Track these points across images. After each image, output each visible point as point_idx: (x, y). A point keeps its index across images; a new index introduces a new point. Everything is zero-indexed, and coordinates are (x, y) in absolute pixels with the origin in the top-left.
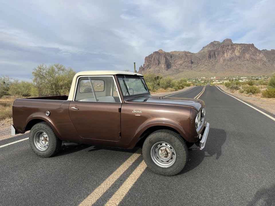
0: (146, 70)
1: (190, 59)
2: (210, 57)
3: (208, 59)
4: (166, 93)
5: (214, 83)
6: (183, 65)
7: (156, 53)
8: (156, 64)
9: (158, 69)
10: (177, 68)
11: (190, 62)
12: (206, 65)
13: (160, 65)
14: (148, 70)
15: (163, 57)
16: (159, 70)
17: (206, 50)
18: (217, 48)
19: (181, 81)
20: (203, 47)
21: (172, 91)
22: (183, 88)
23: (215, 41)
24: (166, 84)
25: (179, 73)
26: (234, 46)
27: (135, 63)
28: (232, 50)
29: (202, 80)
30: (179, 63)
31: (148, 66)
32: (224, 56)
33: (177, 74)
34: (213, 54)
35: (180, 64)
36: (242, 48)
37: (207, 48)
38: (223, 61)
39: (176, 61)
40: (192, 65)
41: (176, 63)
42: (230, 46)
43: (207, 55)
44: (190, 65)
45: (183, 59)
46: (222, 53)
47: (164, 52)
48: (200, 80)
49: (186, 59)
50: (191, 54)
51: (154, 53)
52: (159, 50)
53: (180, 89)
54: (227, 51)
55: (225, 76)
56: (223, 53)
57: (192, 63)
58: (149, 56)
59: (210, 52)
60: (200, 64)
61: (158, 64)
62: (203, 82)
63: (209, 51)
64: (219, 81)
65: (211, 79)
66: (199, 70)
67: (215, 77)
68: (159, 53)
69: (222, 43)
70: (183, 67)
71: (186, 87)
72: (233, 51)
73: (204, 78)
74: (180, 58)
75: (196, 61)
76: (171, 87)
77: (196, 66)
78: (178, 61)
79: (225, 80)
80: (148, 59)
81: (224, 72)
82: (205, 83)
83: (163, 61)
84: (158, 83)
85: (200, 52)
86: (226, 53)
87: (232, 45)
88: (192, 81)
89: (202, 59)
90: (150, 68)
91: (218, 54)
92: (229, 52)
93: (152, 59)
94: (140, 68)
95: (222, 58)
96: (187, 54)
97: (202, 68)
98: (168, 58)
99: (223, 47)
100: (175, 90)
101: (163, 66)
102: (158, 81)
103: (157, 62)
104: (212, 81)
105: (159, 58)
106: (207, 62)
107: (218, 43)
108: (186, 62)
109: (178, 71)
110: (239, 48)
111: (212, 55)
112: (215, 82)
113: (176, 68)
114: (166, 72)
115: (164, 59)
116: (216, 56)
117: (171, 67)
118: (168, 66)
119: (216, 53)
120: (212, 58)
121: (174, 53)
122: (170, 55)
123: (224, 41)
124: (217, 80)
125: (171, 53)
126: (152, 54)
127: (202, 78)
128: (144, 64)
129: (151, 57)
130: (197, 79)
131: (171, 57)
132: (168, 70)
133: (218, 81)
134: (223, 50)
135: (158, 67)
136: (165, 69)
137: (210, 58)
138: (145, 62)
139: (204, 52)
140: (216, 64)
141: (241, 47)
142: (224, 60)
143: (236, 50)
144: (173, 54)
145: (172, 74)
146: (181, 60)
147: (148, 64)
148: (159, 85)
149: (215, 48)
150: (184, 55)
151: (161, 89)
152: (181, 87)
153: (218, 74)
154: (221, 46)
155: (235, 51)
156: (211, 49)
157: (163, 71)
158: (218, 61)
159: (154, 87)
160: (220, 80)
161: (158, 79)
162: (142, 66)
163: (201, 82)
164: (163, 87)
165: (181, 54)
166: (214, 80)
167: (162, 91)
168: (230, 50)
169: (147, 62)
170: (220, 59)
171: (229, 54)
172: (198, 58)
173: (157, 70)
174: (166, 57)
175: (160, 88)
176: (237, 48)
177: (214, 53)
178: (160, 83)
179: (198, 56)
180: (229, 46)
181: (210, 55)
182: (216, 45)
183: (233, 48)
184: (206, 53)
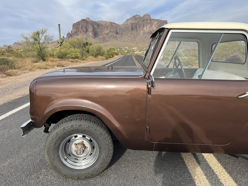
0: (74, 36)
1: (115, 30)
2: (132, 29)
3: (131, 30)
4: (97, 62)
5: (136, 53)
6: (109, 34)
7: (83, 20)
8: (84, 31)
9: (86, 36)
10: (104, 37)
11: (115, 32)
12: (129, 37)
13: (88, 33)
14: (76, 37)
15: (90, 25)
16: (87, 38)
17: (129, 23)
18: (138, 21)
19: (110, 50)
20: (127, 20)
21: (103, 60)
22: (113, 56)
23: (137, 15)
24: (96, 51)
25: (105, 42)
26: (152, 21)
27: (59, 25)
28: (150, 25)
29: (126, 49)
30: (106, 32)
31: (76, 32)
32: (144, 29)
33: (104, 43)
34: (135, 26)
35: (106, 34)
36: (158, 23)
37: (129, 21)
38: (143, 34)
39: (103, 30)
40: (117, 35)
41: (103, 32)
42: (149, 21)
43: (130, 27)
44: (115, 35)
45: (109, 28)
46: (142, 27)
47: (91, 21)
48: (124, 50)
49: (112, 29)
50: (116, 25)
51: (81, 20)
52: (87, 18)
53: (110, 57)
54: (146, 25)
55: (145, 47)
56: (143, 26)
57: (117, 33)
58: (77, 23)
60: (124, 34)
61: (85, 31)
62: (127, 51)
63: (131, 24)
64: (140, 52)
65: (133, 49)
66: (123, 41)
67: (136, 48)
68: (86, 21)
70: (109, 37)
71: (115, 56)
72: (151, 26)
73: (127, 48)
74: (106, 27)
75: (120, 32)
76: (102, 55)
77: (120, 36)
78: (104, 30)
79: (144, 50)
80: (76, 26)
81: (144, 43)
82: (128, 52)
83: (90, 29)
84: (87, 50)
85: (124, 24)
86: (145, 27)
87: (151, 20)
88: (117, 50)
89: (126, 30)
90: (78, 35)
91: (139, 27)
92: (148, 26)
93: (79, 26)
94: (68, 35)
95: (142, 31)
96: (112, 24)
97: (126, 39)
98: (96, 26)
99: (143, 21)
100: (105, 58)
101: (90, 34)
102: (87, 47)
103: (85, 30)
104: (134, 51)
105: (87, 26)
106: (130, 33)
107: (139, 17)
108: (111, 32)
109: (104, 40)
110: (156, 23)
111: (134, 28)
112: (137, 52)
113: (102, 37)
114: (94, 40)
115: (92, 27)
116: (137, 28)
117: (98, 36)
118: (96, 35)
119: (138, 26)
120: (134, 30)
121: (101, 23)
122: (97, 24)
123: (144, 15)
124: (138, 50)
125: (98, 23)
126: (79, 21)
127: (125, 48)
128: (72, 31)
129: (78, 24)
130: (122, 49)
131: (98, 26)
132: (95, 39)
133: (138, 51)
134: (143, 24)
135: (86, 35)
136: (92, 37)
138: (73, 29)
139: (127, 24)
140: (137, 36)
141: (157, 23)
142: (144, 33)
143: (154, 24)
144: (99, 23)
145: (99, 42)
146: (107, 30)
147: (75, 31)
148: (88, 52)
149: (137, 22)
150: (110, 25)
151: (91, 57)
152: (111, 56)
153: (138, 45)
154: (141, 20)
155: (152, 25)
156: (134, 22)
157: (90, 39)
158: (139, 33)
159: (82, 54)
160: (140, 50)
161: (87, 45)
162: (70, 33)
163: (125, 51)
164: (92, 55)
165: (107, 24)
166: (135, 51)
167: (92, 60)
168: (149, 24)
169: (75, 29)
170: (141, 31)
171: (148, 27)
172: (122, 29)
173: (85, 38)
174: (93, 26)
175: (89, 56)
176: (154, 23)
177: (136, 26)
178: (90, 50)
179: (122, 27)
180: (148, 20)
181: (132, 28)
182: (137, 18)
183: (151, 23)
184: (129, 25)
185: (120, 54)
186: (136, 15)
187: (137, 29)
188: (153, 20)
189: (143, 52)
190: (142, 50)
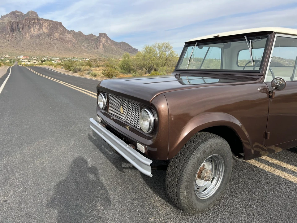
2: (12, 30)
3: (10, 32)
5: (23, 63)
12: (9, 40)
17: (6, 21)
18: (21, 20)
20: (2, 17)
26: (41, 22)
28: (39, 26)
29: (5, 58)
32: (31, 32)
34: (16, 26)
36: (50, 25)
37: (7, 18)
38: (30, 38)
42: (36, 20)
43: (8, 28)
46: (27, 28)
48: (3, 59)
54: (33, 26)
55: (35, 55)
56: (29, 27)
59: (12, 24)
62: (8, 61)
63: (10, 22)
64: (29, 61)
65: (18, 58)
67: (22, 56)
69: (26, 14)
72: (41, 27)
73: (8, 56)
79: (35, 60)
81: (33, 50)
82: (11, 62)
86: (32, 28)
87: (39, 19)
89: (2, 32)
91: (23, 28)
92: (35, 27)
95: (28, 34)
97: (3, 43)
99: (28, 20)
104: (19, 60)
106: (9, 35)
107: (21, 14)
110: (46, 24)
111: (15, 28)
112: (25, 61)
116: (21, 29)
119: (20, 26)
120: (15, 32)
123: (28, 13)
124: (26, 59)
127: (5, 56)
133: (27, 61)
134: (28, 24)
137: (13, 32)
139: (3, 23)
140: (21, 40)
141: (48, 24)
142: (31, 36)
143: (44, 26)
149: (18, 21)
153: (25, 52)
154: (25, 19)
155: (42, 26)
156: (13, 20)
158: (24, 36)
163: (6, 61)
166: (21, 60)
168: (37, 24)
170: (26, 34)
171: (36, 29)
176: (44, 24)
177: (18, 26)
180: (34, 19)
181: (12, 28)
182: (18, 16)
183: (40, 24)
184: (7, 24)
185: (3, 65)
186: (16, 11)
187: (19, 31)
188: (42, 19)
189: (35, 62)
190: (31, 59)
